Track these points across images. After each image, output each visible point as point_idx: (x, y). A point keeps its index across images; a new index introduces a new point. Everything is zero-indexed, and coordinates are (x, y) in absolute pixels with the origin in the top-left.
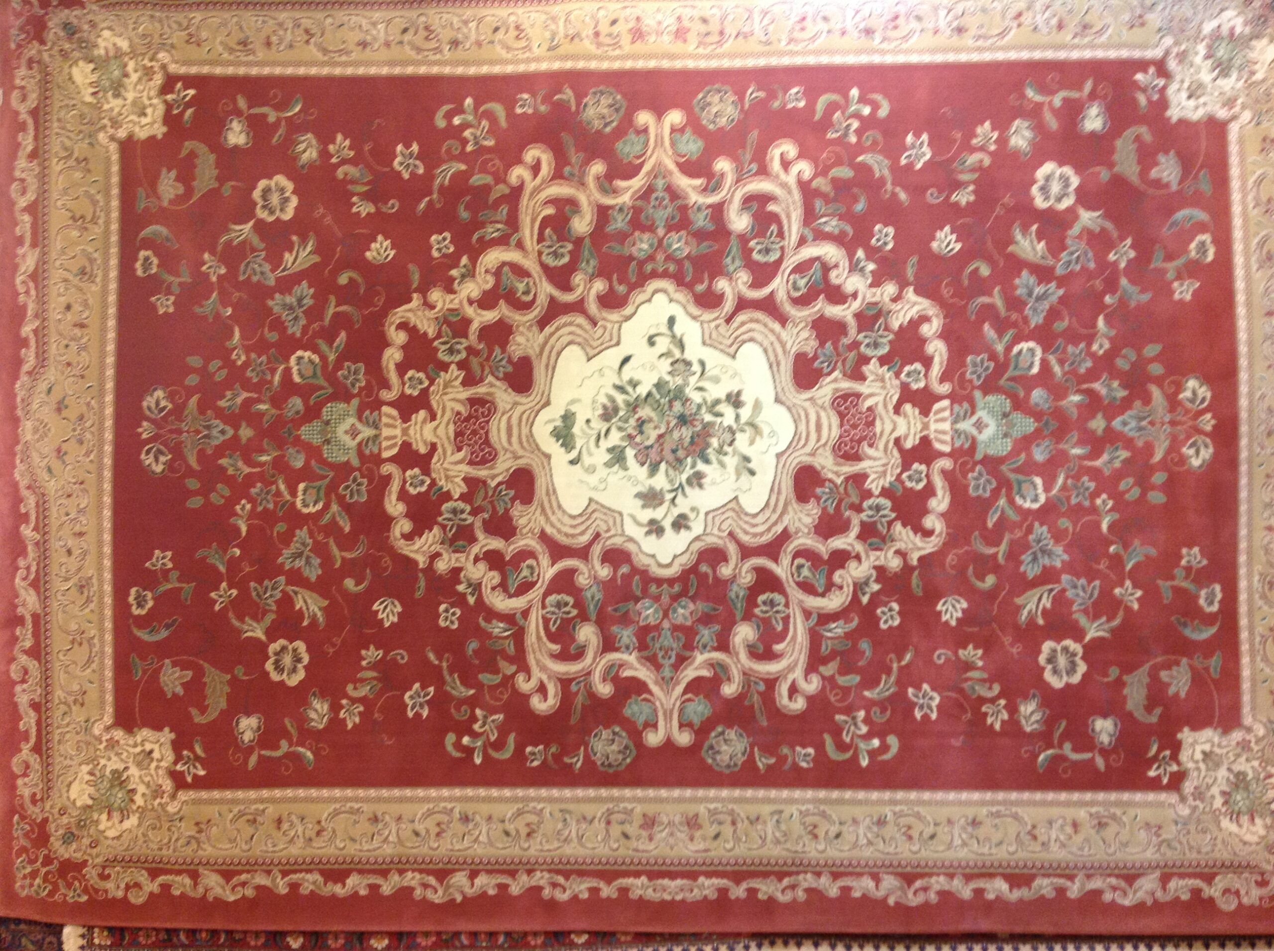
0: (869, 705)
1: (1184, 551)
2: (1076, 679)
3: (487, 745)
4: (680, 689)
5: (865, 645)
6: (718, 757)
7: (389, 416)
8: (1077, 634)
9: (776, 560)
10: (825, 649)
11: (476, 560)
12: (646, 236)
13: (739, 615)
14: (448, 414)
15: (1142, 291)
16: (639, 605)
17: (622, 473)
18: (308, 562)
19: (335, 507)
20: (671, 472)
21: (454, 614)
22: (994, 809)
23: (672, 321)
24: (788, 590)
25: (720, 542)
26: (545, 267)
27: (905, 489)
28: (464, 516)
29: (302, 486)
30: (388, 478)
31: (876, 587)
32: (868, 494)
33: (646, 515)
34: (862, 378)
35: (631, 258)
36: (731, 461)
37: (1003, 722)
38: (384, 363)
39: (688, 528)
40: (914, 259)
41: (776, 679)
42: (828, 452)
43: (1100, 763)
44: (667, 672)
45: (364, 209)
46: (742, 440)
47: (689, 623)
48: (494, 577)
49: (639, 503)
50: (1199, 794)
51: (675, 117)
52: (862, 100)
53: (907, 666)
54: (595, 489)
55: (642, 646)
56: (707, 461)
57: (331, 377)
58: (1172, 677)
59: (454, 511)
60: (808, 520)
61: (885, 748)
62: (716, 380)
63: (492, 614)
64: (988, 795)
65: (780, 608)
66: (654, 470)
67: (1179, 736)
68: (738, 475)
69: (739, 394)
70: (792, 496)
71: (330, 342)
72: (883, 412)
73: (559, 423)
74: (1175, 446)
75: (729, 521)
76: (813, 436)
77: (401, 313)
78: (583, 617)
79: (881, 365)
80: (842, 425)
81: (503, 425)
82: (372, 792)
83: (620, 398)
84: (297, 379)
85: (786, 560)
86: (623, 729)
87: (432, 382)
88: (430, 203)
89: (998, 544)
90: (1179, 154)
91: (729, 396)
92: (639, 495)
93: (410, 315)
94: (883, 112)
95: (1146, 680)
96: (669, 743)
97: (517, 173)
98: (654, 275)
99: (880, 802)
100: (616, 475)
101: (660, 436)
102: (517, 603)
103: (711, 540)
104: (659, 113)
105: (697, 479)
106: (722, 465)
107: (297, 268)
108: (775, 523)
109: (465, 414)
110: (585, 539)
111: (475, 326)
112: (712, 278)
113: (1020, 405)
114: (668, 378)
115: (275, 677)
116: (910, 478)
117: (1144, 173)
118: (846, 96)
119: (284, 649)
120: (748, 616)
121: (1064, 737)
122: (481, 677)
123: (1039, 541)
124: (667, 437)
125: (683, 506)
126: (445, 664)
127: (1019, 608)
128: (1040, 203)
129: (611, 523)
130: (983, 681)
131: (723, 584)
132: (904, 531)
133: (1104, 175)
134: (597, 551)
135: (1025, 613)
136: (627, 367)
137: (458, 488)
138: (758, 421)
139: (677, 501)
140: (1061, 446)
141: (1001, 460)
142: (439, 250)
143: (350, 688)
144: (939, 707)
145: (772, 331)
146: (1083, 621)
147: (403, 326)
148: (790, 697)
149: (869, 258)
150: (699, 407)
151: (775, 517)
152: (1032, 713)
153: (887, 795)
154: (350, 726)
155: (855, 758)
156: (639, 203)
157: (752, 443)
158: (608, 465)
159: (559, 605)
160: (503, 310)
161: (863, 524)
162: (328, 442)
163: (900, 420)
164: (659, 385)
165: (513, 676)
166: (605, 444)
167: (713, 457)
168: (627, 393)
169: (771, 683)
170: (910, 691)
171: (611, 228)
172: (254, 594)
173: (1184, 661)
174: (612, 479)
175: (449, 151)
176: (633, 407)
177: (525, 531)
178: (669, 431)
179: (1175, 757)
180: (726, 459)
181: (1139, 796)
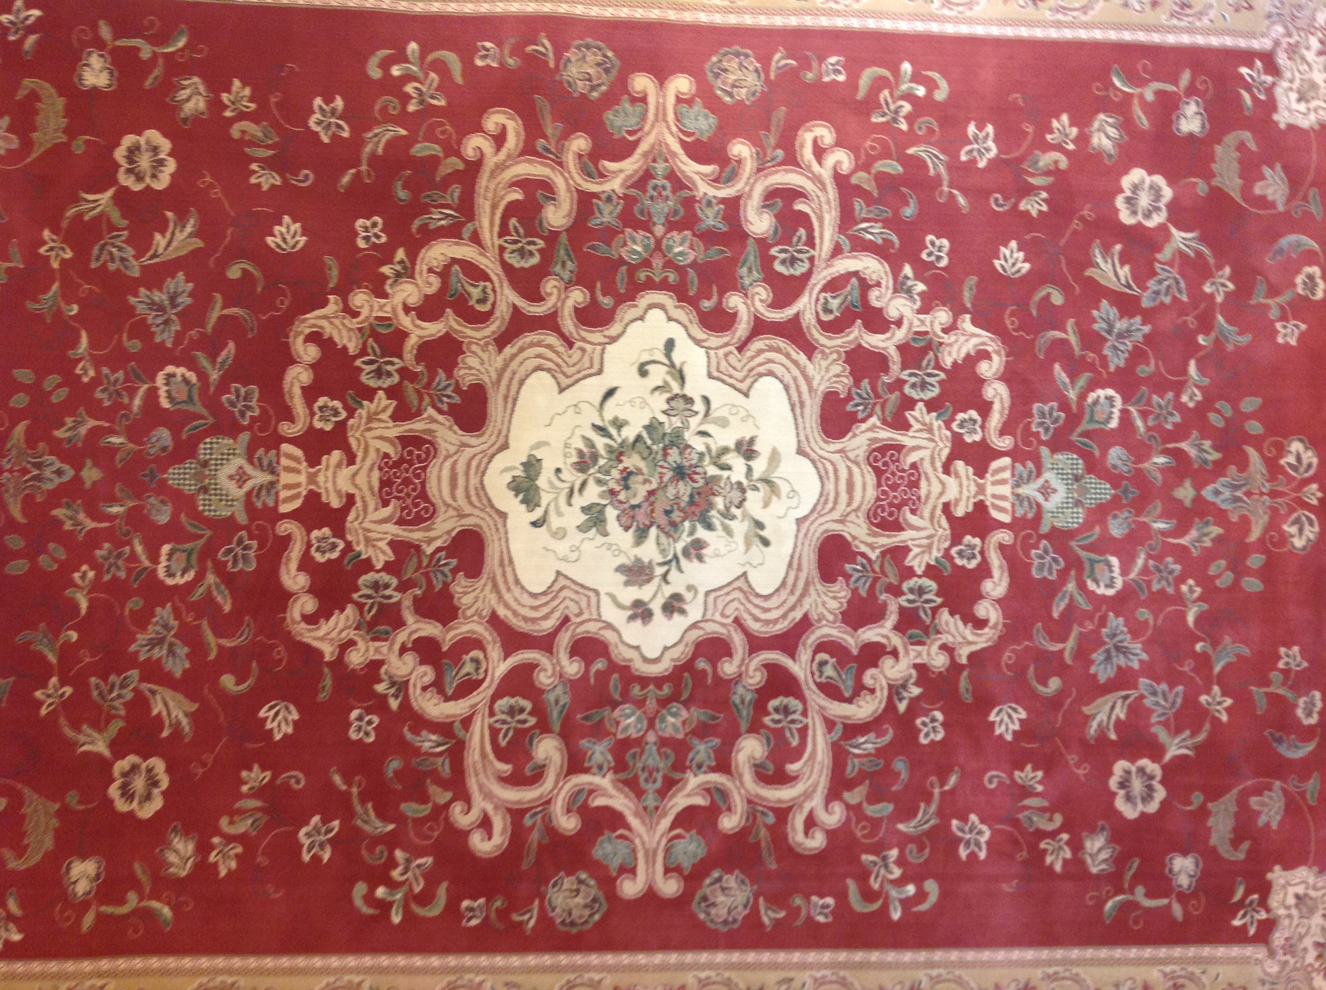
0: (903, 841)
1: (1282, 650)
2: (1153, 807)
3: (412, 898)
4: (666, 822)
5: (900, 765)
6: (713, 911)
7: (290, 456)
8: (1155, 751)
9: (792, 655)
10: (851, 770)
11: (403, 650)
12: (640, 235)
13: (744, 725)
14: (372, 456)
15: (1240, 333)
16: (617, 712)
17: (600, 539)
18: (171, 652)
19: (211, 578)
20: (663, 539)
21: (370, 723)
22: (1051, 971)
23: (670, 345)
24: (807, 693)
25: (723, 630)
26: (507, 268)
27: (954, 566)
28: (388, 592)
29: (166, 548)
30: (285, 542)
31: (916, 691)
32: (909, 573)
33: (630, 594)
34: (906, 426)
35: (621, 261)
36: (740, 527)
37: (1065, 861)
38: (286, 386)
39: (683, 612)
40: (973, 280)
41: (790, 808)
42: (862, 521)
43: (1177, 910)
44: (651, 800)
45: (266, 179)
46: (754, 500)
47: (680, 736)
48: (427, 674)
49: (622, 578)
50: (1290, 948)
51: (682, 84)
52: (917, 78)
53: (953, 791)
54: (565, 559)
55: (620, 766)
56: (709, 527)
57: (212, 403)
58: (1263, 804)
59: (376, 586)
60: (834, 605)
61: (921, 896)
62: (723, 423)
63: (421, 723)
64: (1045, 954)
65: (796, 716)
66: (641, 536)
67: (1269, 876)
68: (748, 545)
69: (752, 441)
70: (815, 573)
71: (213, 358)
72: (929, 470)
73: (519, 472)
74: (1274, 524)
75: (735, 604)
76: (844, 497)
77: (313, 320)
78: (544, 727)
79: (929, 411)
80: (879, 485)
81: (446, 473)
82: (252, 962)
83: (600, 442)
84: (165, 403)
85: (805, 654)
86: (592, 876)
87: (351, 414)
88: (358, 175)
89: (1064, 640)
90: (1285, 168)
91: (739, 444)
92: (621, 569)
93: (324, 323)
94: (941, 95)
95: (1234, 808)
96: (650, 895)
97: (474, 144)
98: (650, 285)
99: (915, 965)
100: (592, 542)
101: (651, 493)
102: (457, 708)
103: (712, 628)
104: (661, 77)
105: (696, 549)
106: (728, 531)
107: (172, 254)
108: (793, 608)
109: (395, 457)
110: (548, 625)
111: (412, 342)
112: (722, 293)
113: (1094, 466)
114: (663, 418)
115: (121, 806)
116: (960, 553)
117: (1246, 189)
118: (896, 72)
119: (134, 768)
120: (755, 727)
121: (1137, 879)
122: (404, 806)
123: (1114, 635)
124: (660, 493)
125: (677, 583)
126: (355, 790)
127: (1088, 718)
128: (1126, 218)
129: (584, 604)
130: (1042, 810)
131: (725, 685)
132: (951, 620)
133: (1202, 188)
134: (564, 640)
135: (1094, 724)
136: (611, 402)
137: (382, 556)
138: (774, 477)
139: (670, 577)
140: (1143, 519)
141: (1070, 534)
142: (367, 239)
143: (224, 822)
144: (988, 843)
145: (796, 363)
146: (1162, 735)
147: (315, 337)
148: (806, 833)
149: (918, 277)
150: (701, 455)
151: (793, 599)
152: (1100, 850)
153: (922, 956)
154: (223, 872)
155: (884, 910)
156: (633, 192)
157: (766, 504)
158: (583, 528)
159: (512, 711)
160: (450, 323)
161: (902, 611)
162: (205, 490)
163: (950, 481)
164: (650, 428)
165: (447, 805)
166: (580, 501)
167: (716, 522)
168: (610, 436)
169: (783, 813)
170: (955, 823)
171: (593, 223)
172: (95, 693)
173: (1278, 784)
174: (587, 547)
175: (384, 109)
176: (617, 454)
177: (469, 613)
178: (663, 487)
179: (1263, 903)
180: (732, 524)
181: (1221, 951)
